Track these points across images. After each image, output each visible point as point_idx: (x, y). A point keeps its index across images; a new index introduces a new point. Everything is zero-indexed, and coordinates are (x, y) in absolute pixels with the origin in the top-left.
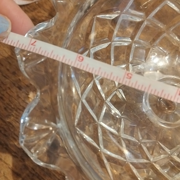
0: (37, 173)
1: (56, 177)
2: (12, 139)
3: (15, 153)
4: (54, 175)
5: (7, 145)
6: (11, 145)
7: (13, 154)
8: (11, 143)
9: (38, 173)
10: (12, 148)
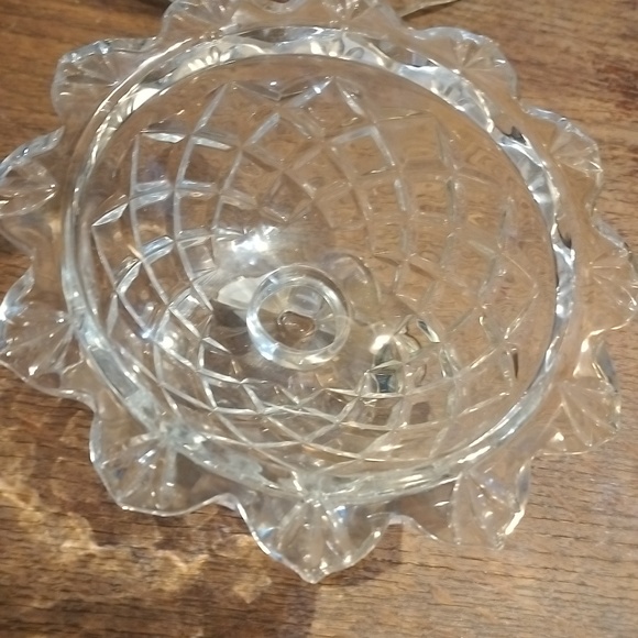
0: (123, 632)
1: (169, 612)
2: (20, 601)
3: (47, 624)
4: (162, 611)
5: (18, 621)
6: (26, 615)
7: (44, 629)
8: (24, 610)
9: (126, 629)
10: (35, 620)
